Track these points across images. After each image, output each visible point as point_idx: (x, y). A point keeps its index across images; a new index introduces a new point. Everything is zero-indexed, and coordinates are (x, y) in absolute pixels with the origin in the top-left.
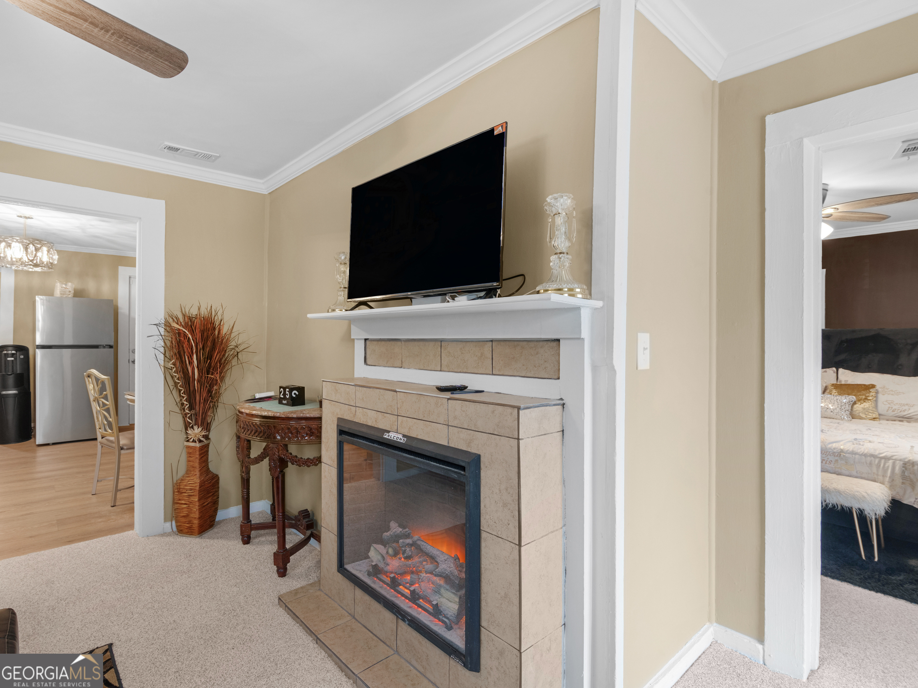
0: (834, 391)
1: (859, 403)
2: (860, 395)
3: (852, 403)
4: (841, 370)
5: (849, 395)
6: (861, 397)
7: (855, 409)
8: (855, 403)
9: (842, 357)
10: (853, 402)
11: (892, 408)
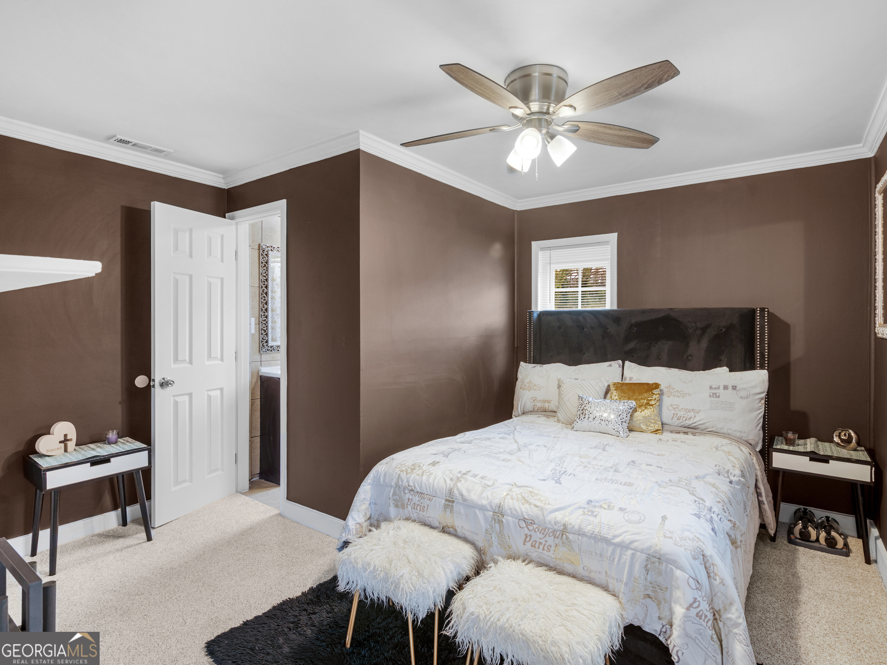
0: (615, 393)
1: (640, 410)
2: (641, 399)
3: (631, 411)
4: (627, 363)
5: (629, 399)
6: (642, 401)
7: (636, 418)
8: (635, 410)
9: (631, 345)
10: (633, 409)
11: (677, 414)
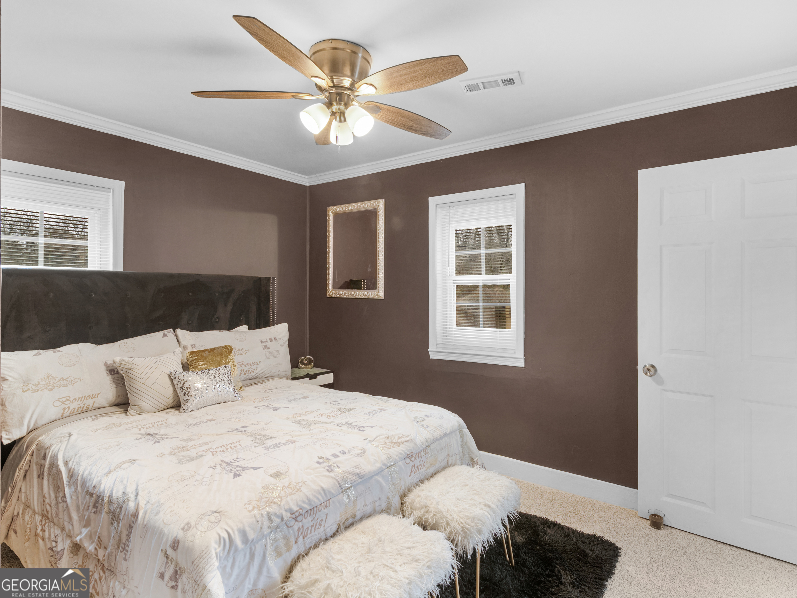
9: (160, 312)
11: (244, 370)
